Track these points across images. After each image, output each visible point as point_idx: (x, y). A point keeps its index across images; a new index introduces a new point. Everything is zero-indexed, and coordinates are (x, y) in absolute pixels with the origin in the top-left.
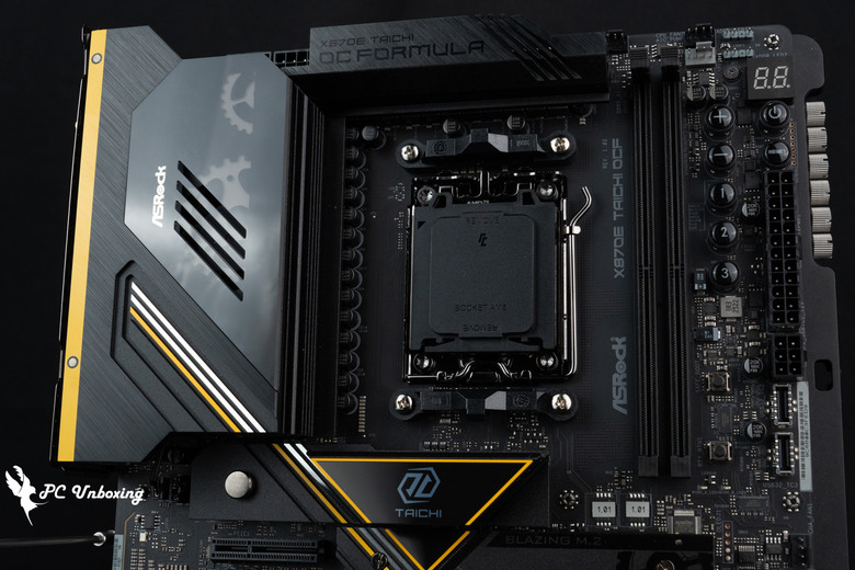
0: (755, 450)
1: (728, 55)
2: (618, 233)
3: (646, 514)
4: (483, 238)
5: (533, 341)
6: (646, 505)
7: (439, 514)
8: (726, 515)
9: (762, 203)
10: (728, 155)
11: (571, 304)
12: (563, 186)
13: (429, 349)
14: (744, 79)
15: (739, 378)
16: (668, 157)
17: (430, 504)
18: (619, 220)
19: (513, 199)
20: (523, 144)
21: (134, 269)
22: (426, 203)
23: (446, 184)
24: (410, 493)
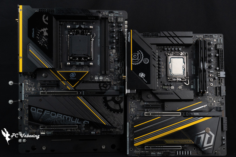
0: (117, 70)
1: (115, 15)
2: (99, 40)
3: (102, 79)
4: (80, 40)
5: (87, 55)
6: (102, 78)
7: (76, 79)
9: (119, 37)
10: (115, 30)
11: (92, 50)
12: (91, 33)
13: (72, 56)
14: (117, 19)
15: (115, 61)
16: (106, 30)
17: (75, 77)
18: (99, 38)
19: (84, 35)
20: (86, 27)
21: (30, 44)
22: (71, 34)
23: (74, 32)
24: (72, 76)
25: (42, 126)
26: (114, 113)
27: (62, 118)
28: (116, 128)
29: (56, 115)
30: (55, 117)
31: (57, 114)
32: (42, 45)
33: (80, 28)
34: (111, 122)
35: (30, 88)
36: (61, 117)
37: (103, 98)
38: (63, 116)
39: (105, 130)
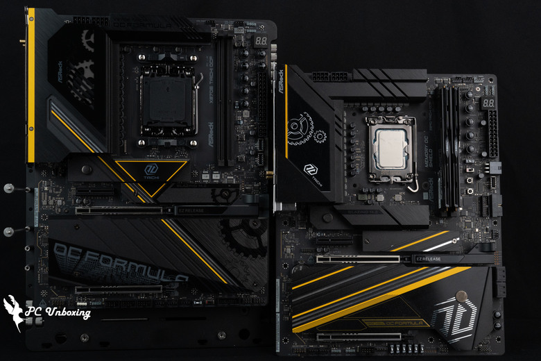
0: (252, 158)
1: (248, 31)
2: (211, 88)
3: (219, 178)
4: (168, 89)
5: (184, 123)
6: (219, 175)
7: (158, 178)
8: (243, 178)
9: (257, 81)
10: (247, 66)
11: (196, 111)
12: (193, 71)
13: (150, 125)
14: (252, 40)
15: (248, 136)
16: (228, 65)
17: (155, 175)
18: (211, 85)
19: (178, 76)
20: (181, 58)
21: (52, 97)
22: (147, 75)
23: (154, 69)
24: (148, 171)
25: (80, 287)
26: (244, 257)
27: (127, 269)
28: (250, 291)
29: (114, 262)
30: (110, 266)
31: (114, 259)
32: (80, 99)
33: (168, 60)
34: (239, 279)
35: (52, 199)
36: (123, 265)
37: (222, 223)
38: (128, 263)
39: (226, 297)
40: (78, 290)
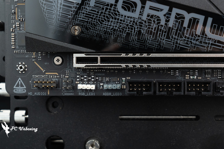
25: (83, 55)
27: (167, 21)
29: (143, 7)
30: (136, 15)
36: (161, 14)
38: (170, 10)
40: (79, 60)
